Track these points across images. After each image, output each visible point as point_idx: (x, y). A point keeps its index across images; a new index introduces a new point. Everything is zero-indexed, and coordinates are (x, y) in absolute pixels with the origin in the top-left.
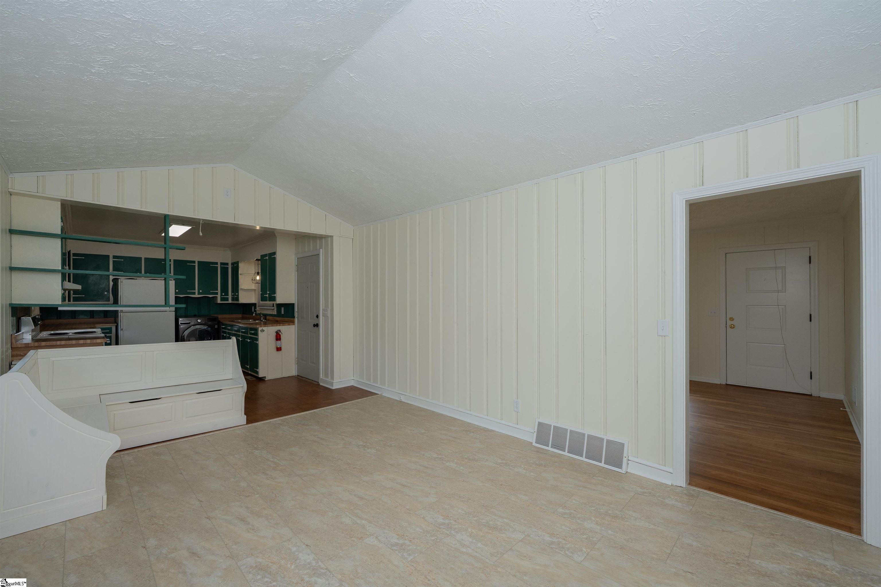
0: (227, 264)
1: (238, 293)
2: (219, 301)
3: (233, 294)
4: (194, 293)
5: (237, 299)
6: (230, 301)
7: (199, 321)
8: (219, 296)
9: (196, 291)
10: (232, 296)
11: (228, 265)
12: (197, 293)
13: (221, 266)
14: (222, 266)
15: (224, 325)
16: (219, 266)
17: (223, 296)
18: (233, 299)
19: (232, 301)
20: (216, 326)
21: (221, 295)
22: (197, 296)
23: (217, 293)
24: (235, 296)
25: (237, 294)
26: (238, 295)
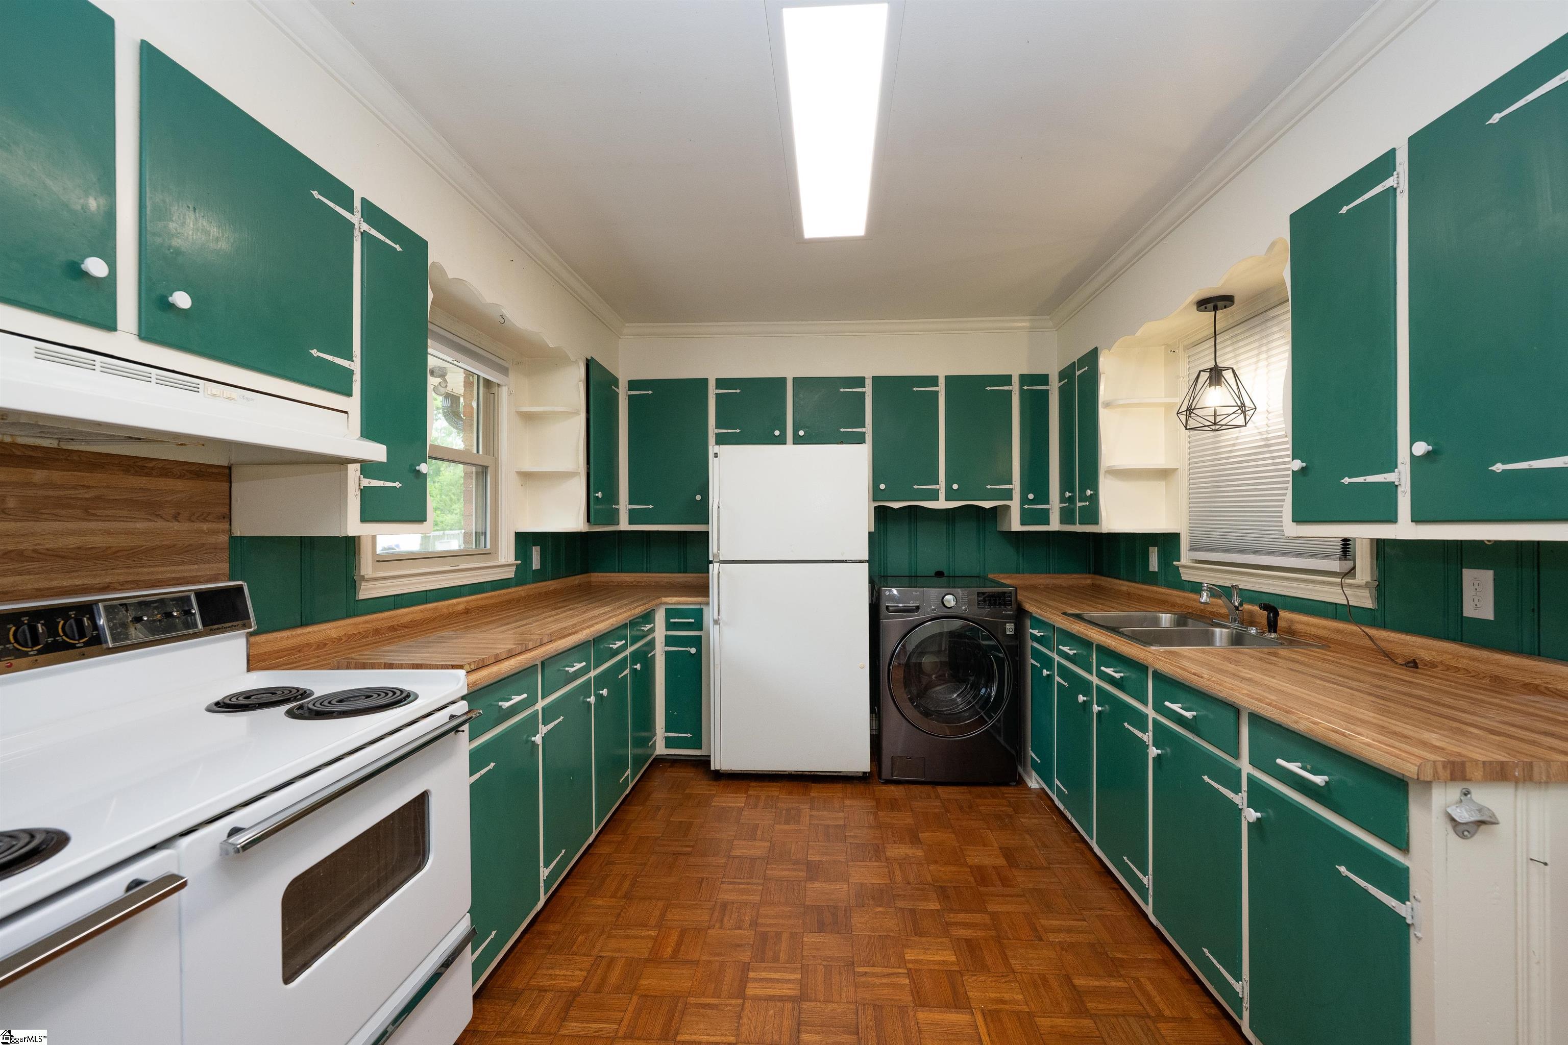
0: (1043, 379)
1: (1095, 489)
2: (1016, 525)
3: (1068, 494)
4: (934, 496)
5: (1092, 514)
6: (1055, 525)
7: (950, 600)
8: (1015, 505)
9: (942, 486)
10: (1061, 502)
11: (1048, 384)
12: (942, 495)
13: (1021, 390)
14: (1025, 388)
15: (1040, 623)
16: (1015, 388)
17: (1032, 502)
18: (1067, 516)
19: (1062, 522)
20: (1008, 626)
21: (1024, 500)
22: (942, 504)
23: (1008, 495)
24: (1079, 504)
25: (1089, 492)
26: (1094, 499)
